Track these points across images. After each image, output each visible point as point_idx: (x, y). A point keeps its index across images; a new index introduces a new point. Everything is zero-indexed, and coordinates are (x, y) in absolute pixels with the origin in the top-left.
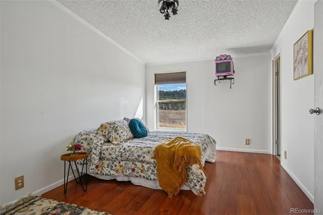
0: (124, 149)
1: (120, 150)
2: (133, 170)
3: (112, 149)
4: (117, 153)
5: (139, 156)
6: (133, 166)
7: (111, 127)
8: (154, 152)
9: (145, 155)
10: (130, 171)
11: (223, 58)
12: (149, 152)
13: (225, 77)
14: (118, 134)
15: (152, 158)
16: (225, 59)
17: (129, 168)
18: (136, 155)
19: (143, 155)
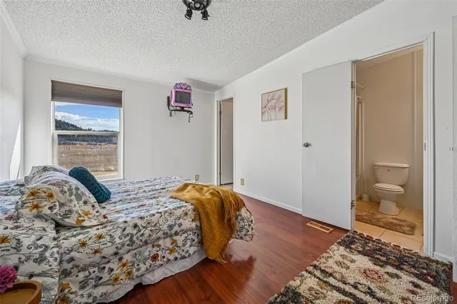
0: (135, 226)
1: (126, 232)
2: (155, 258)
3: (100, 237)
4: (118, 241)
5: (171, 227)
6: (154, 251)
7: (63, 192)
8: (195, 211)
9: (181, 221)
10: (149, 262)
11: (184, 87)
12: (186, 214)
13: (182, 109)
14: (85, 203)
15: (193, 220)
16: (185, 89)
17: (146, 259)
18: (165, 227)
19: (178, 222)
